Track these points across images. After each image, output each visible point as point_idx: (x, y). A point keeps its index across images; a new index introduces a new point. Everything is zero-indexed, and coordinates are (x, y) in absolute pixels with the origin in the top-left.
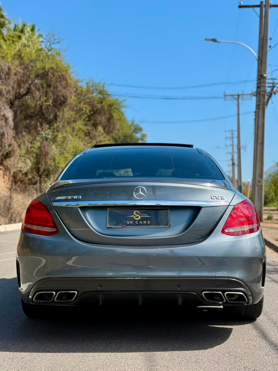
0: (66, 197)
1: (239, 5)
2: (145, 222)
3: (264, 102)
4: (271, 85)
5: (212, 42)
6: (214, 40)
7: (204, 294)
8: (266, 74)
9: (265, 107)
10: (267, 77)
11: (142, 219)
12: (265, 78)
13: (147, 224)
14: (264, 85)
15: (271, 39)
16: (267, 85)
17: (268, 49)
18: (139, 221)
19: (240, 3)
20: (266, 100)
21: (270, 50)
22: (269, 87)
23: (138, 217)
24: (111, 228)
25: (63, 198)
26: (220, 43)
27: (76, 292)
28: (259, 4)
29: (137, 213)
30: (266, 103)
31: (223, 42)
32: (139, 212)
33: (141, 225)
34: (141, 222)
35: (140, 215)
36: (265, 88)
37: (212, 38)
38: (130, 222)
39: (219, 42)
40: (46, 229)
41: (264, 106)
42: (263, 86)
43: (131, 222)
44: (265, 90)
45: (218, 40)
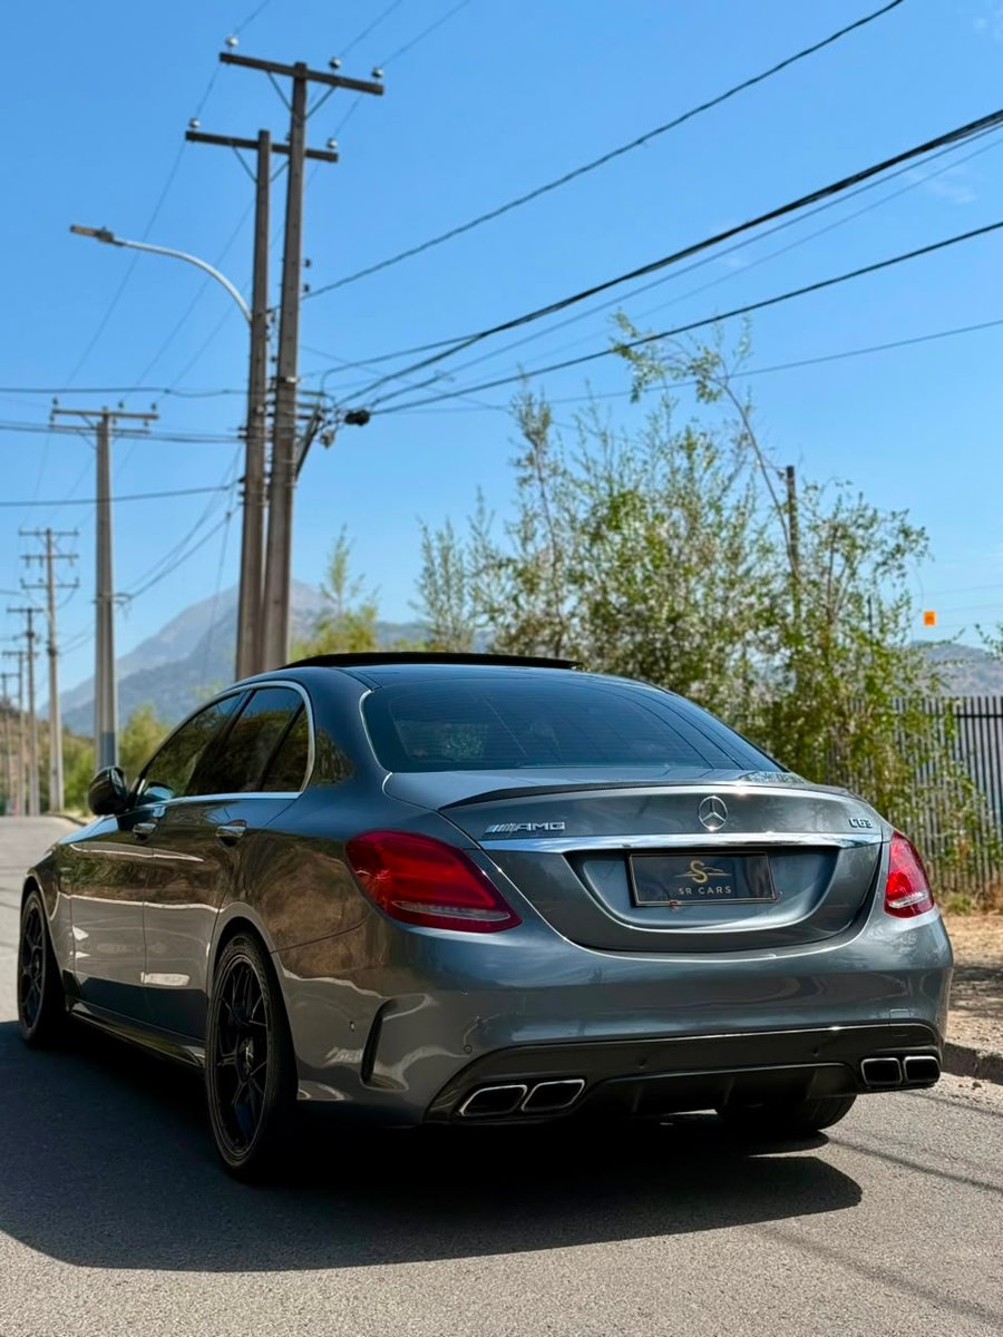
0: (518, 827)
1: (189, 129)
2: (719, 890)
3: (289, 466)
4: (309, 412)
5: (94, 241)
6: (104, 236)
7: (866, 1064)
8: (293, 374)
9: (294, 484)
10: (299, 387)
11: (713, 882)
12: (291, 387)
13: (724, 895)
14: (289, 412)
15: (308, 263)
16: (298, 411)
17: (301, 294)
18: (705, 886)
19: (193, 126)
20: (295, 460)
21: (304, 298)
22: (303, 417)
23: (702, 878)
24: (644, 907)
25: (513, 827)
26: (124, 248)
27: (582, 1081)
28: (254, 137)
29: (697, 866)
30: (294, 467)
31: (132, 246)
32: (702, 864)
33: (711, 896)
34: (710, 890)
35: (706, 872)
36: (292, 422)
37: (98, 227)
38: (684, 890)
39: (120, 244)
40: (476, 915)
41: (289, 480)
42: (287, 415)
43: (689, 891)
44: (291, 426)
45: (117, 239)
